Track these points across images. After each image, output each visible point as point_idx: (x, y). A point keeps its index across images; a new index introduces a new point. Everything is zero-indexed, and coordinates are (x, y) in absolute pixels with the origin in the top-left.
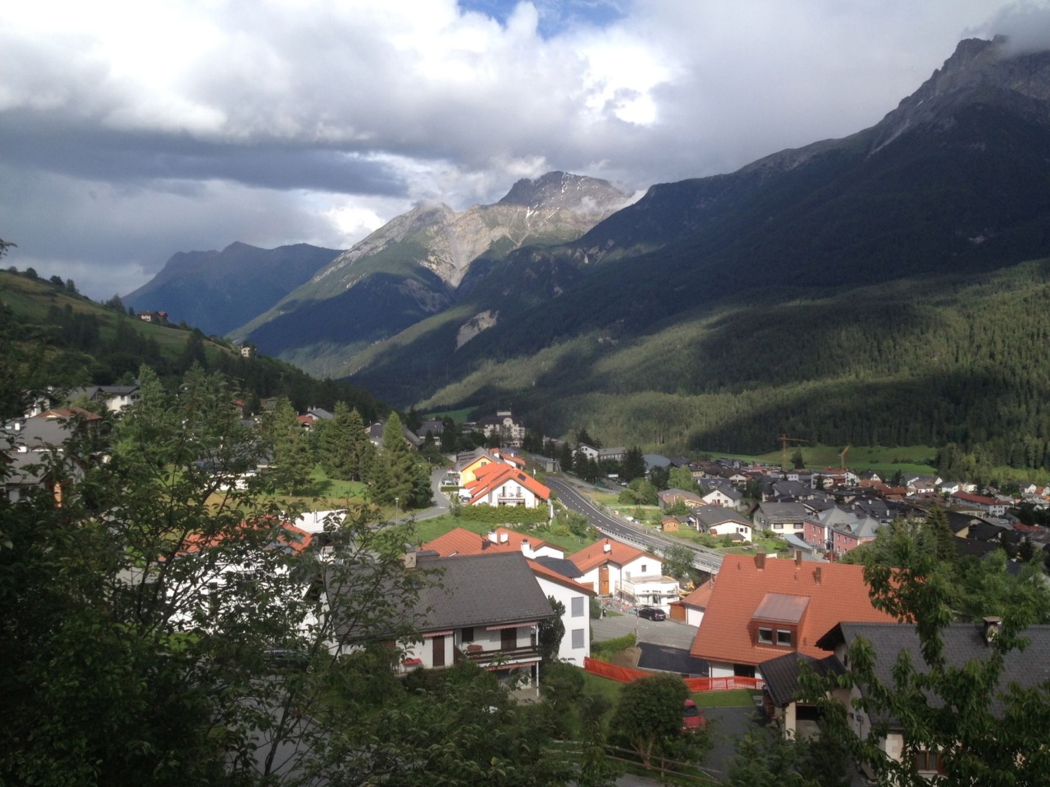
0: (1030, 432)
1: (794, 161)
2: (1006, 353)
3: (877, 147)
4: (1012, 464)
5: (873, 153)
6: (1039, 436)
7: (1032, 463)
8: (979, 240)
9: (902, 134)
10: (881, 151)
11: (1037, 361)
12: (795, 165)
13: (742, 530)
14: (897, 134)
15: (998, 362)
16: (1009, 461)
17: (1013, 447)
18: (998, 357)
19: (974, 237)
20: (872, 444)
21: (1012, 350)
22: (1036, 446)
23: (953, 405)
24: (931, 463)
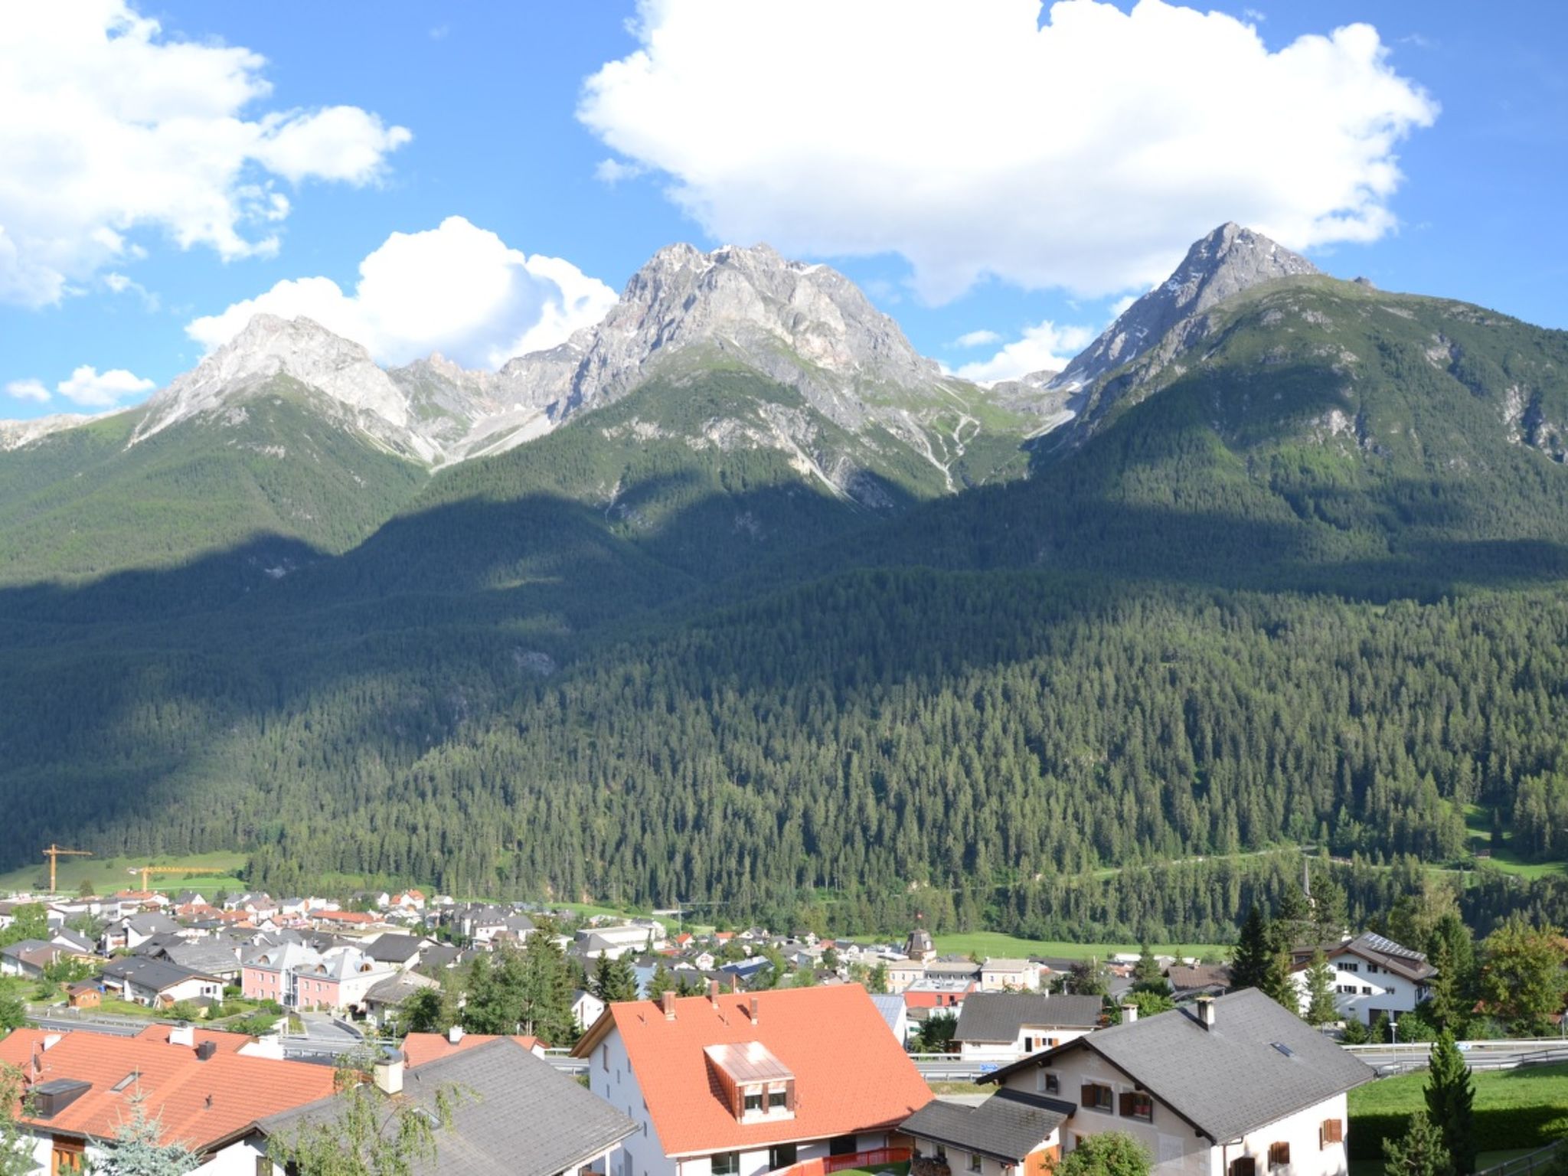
0: (362, 826)
1: (19, 438)
2: (326, 723)
3: (142, 433)
4: (342, 869)
5: (136, 441)
6: (374, 830)
7: (366, 866)
8: (278, 572)
9: (175, 422)
10: (147, 441)
11: (364, 732)
12: (21, 443)
13: (208, 990)
14: (169, 420)
15: (316, 734)
16: (338, 865)
17: (342, 845)
18: (316, 728)
19: (272, 568)
20: (154, 854)
21: (333, 718)
22: (371, 844)
23: (262, 794)
24: (240, 875)
